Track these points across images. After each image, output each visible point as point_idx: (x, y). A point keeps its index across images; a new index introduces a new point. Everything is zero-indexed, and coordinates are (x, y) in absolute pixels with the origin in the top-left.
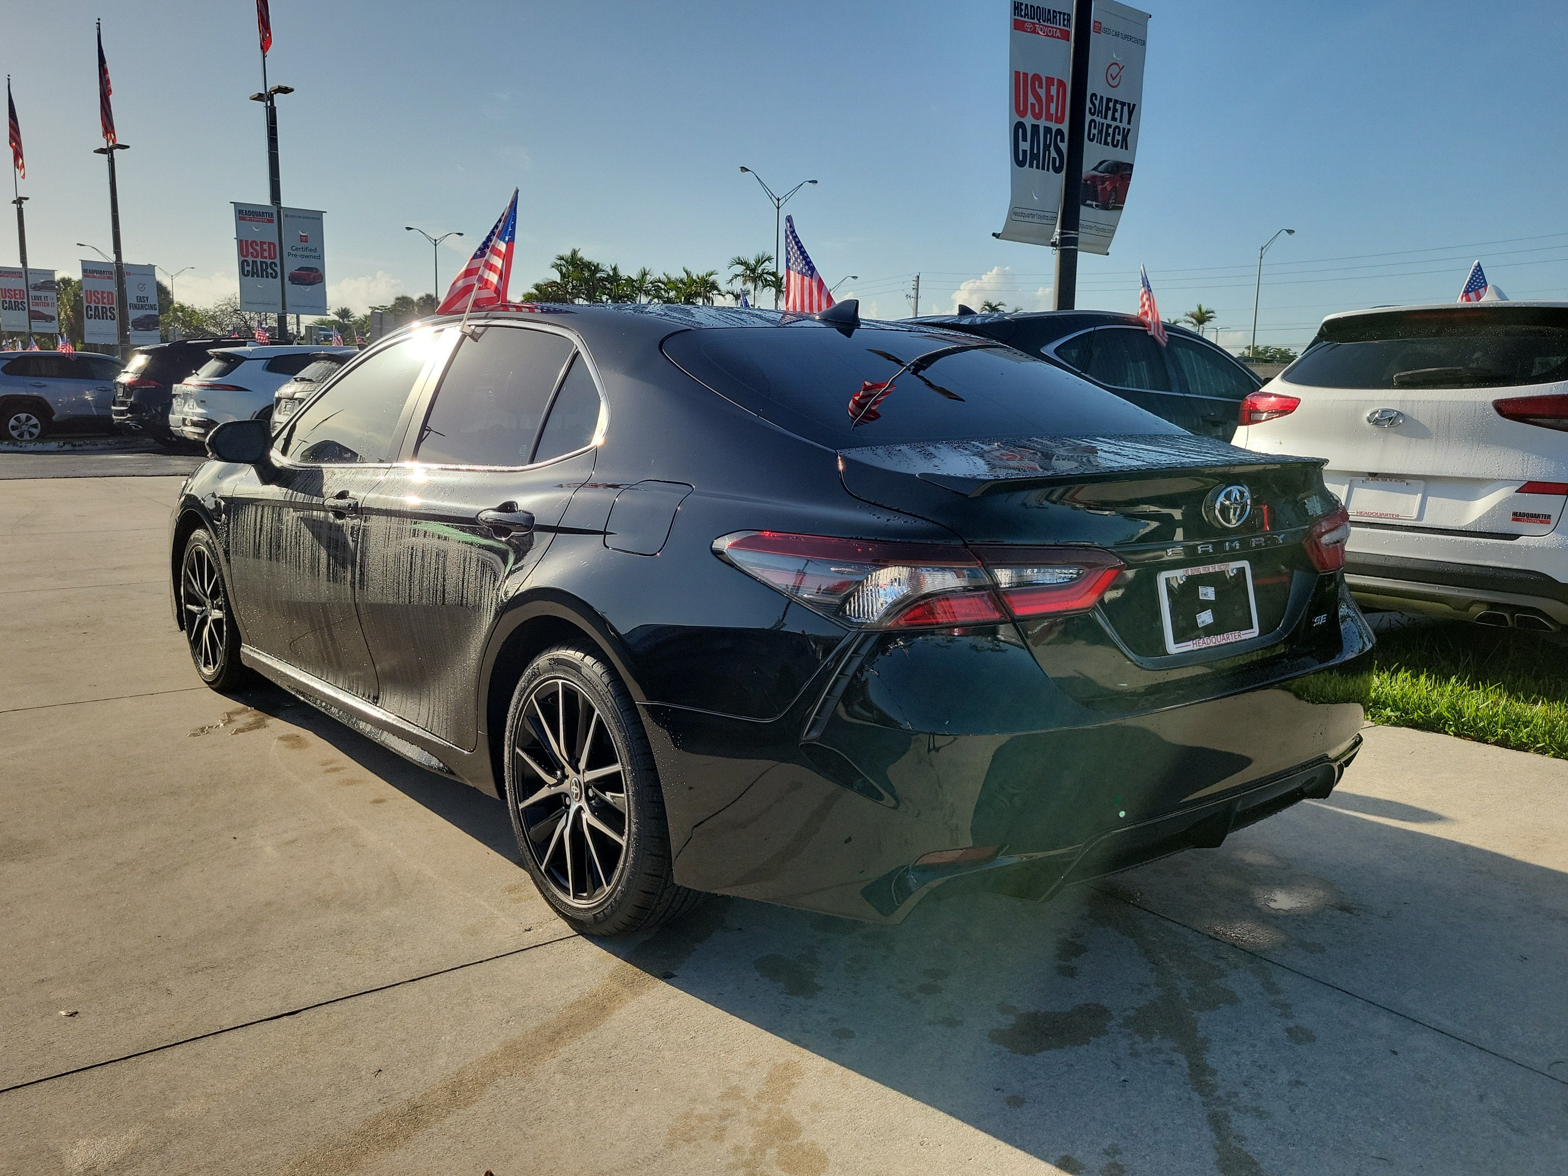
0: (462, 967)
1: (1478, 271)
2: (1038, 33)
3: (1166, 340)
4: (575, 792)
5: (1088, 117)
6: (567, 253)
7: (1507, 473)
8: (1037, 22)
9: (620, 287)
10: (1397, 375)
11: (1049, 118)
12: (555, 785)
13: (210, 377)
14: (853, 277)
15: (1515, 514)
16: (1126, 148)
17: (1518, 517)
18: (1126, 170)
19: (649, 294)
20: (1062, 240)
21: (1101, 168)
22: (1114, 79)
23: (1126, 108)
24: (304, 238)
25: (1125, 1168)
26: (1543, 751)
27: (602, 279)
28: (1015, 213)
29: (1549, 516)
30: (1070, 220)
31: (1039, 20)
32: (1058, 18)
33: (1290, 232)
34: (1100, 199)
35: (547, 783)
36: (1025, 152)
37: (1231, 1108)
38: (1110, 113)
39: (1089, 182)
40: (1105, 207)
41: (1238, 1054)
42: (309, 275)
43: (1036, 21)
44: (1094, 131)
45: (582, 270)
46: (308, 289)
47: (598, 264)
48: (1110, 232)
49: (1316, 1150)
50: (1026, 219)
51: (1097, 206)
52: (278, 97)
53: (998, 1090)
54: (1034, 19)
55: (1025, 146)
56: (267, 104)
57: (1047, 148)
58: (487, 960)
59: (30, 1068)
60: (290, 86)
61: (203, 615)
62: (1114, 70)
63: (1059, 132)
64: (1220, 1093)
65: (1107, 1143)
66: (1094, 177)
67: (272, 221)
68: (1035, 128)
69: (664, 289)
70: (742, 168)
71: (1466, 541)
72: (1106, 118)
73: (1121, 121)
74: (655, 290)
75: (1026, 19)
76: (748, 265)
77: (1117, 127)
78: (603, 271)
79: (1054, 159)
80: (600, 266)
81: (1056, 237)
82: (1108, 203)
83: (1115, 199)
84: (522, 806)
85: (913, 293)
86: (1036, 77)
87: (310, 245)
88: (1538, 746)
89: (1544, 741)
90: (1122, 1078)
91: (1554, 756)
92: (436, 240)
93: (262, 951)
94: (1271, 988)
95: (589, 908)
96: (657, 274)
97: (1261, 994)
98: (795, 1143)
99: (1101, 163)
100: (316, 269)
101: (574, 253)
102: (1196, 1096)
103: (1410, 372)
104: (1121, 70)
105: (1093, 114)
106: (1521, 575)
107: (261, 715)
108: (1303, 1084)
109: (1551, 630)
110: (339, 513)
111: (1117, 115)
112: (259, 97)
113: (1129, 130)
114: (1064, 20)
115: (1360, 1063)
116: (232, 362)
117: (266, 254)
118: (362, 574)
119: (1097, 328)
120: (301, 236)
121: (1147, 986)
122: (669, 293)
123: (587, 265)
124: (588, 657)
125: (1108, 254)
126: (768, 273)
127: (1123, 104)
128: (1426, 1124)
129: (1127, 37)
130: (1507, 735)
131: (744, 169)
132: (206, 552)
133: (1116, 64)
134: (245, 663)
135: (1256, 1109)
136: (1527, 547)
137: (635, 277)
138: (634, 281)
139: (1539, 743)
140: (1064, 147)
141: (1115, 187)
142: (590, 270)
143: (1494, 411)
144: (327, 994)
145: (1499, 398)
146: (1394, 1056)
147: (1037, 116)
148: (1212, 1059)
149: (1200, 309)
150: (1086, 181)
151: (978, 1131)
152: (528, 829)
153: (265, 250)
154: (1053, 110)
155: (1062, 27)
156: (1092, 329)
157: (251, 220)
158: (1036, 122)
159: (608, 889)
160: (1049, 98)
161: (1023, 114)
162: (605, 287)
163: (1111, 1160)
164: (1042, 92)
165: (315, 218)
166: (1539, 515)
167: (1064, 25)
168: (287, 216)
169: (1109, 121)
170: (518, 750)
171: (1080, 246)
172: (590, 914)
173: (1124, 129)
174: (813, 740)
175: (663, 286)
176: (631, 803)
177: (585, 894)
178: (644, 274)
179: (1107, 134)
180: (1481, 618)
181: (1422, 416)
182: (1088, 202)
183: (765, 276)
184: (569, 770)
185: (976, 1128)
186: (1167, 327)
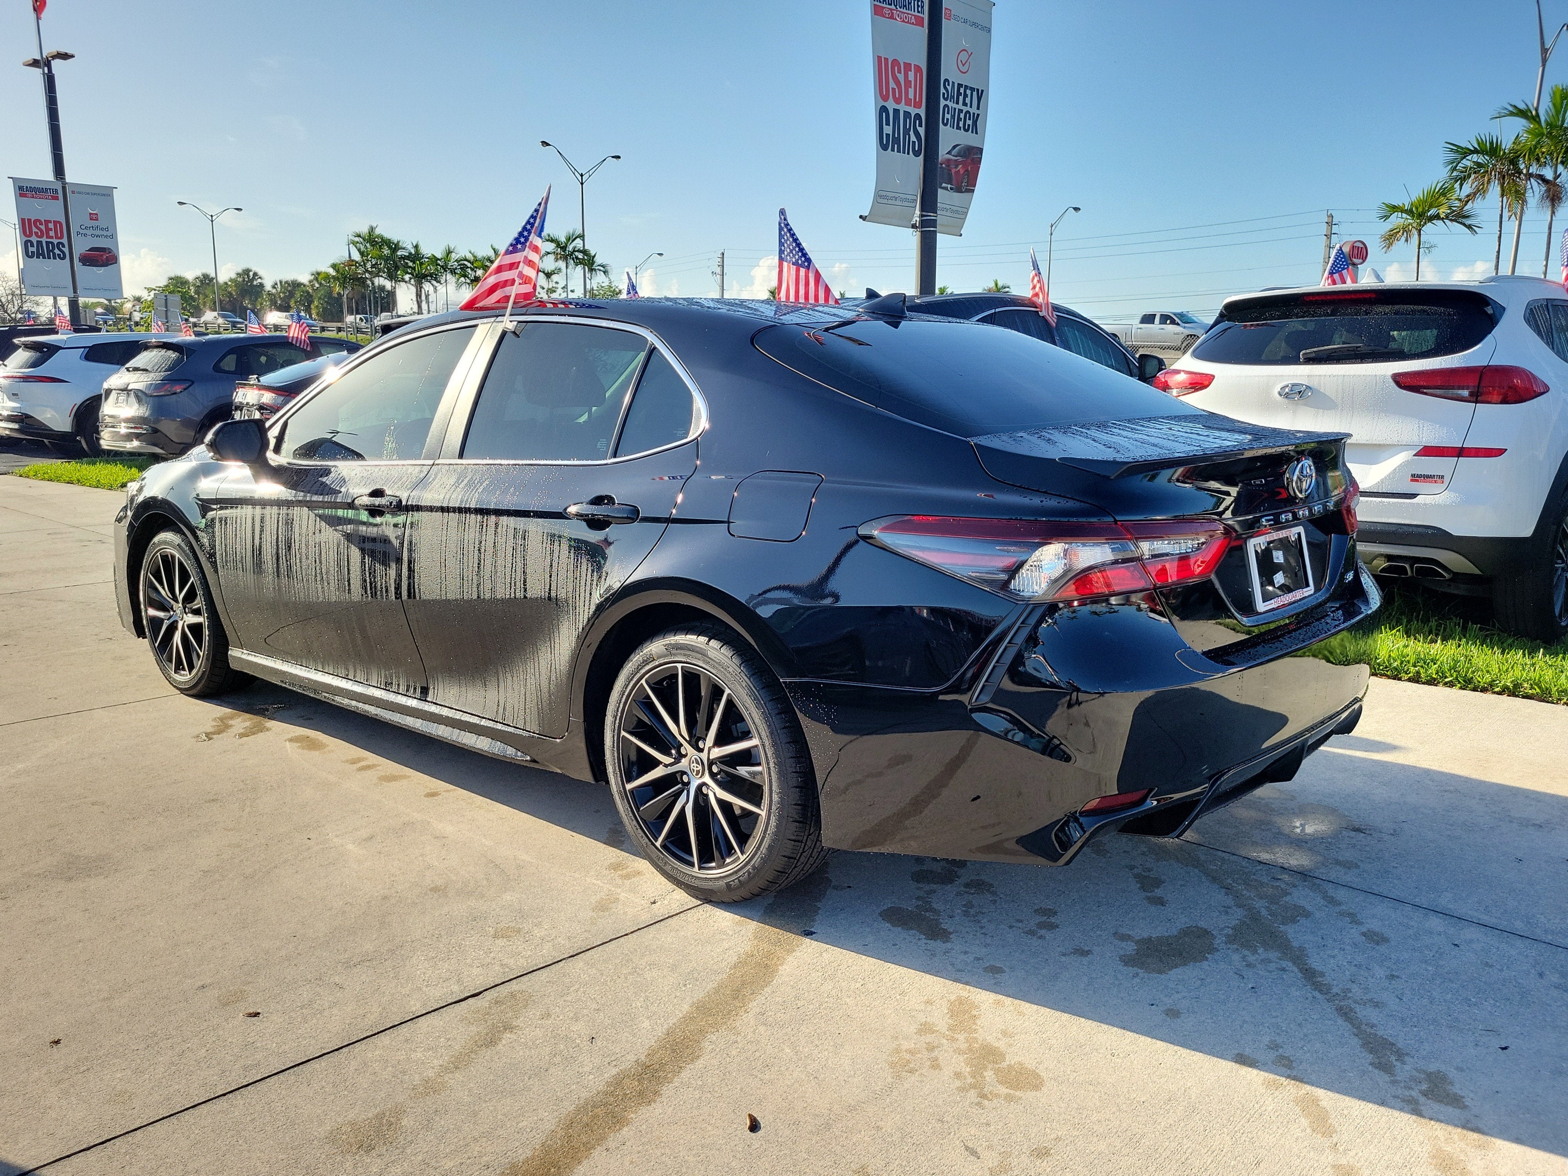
0: (610, 941)
1: (1340, 254)
2: (896, 19)
3: (1055, 321)
4: (695, 769)
5: (943, 102)
6: (364, 230)
7: (1405, 439)
8: (895, 8)
9: (424, 266)
10: (1304, 352)
11: (908, 103)
12: (671, 765)
13: (21, 367)
14: (658, 254)
15: (1413, 475)
16: (977, 133)
17: (1415, 478)
18: (977, 154)
19: (455, 273)
20: (922, 221)
21: (954, 152)
22: (963, 65)
23: (975, 93)
24: (94, 216)
25: (1291, 1058)
26: (1451, 685)
27: (403, 258)
28: (880, 196)
29: (1443, 477)
30: (928, 202)
31: (896, 6)
32: (912, 4)
33: (1077, 209)
34: (954, 182)
35: (661, 763)
36: (888, 135)
37: (1350, 1001)
38: (961, 98)
39: (944, 166)
40: (959, 190)
41: (1334, 957)
42: (102, 256)
43: (893, 7)
44: (948, 116)
45: (380, 248)
46: (101, 270)
47: (398, 242)
48: (962, 214)
49: (1435, 1029)
50: (890, 202)
51: (951, 189)
52: (56, 64)
53: (1152, 1005)
54: (891, 5)
55: (888, 130)
56: (44, 71)
57: (907, 132)
58: (632, 933)
59: (245, 1068)
60: (70, 52)
61: (171, 620)
62: (964, 56)
63: (918, 116)
64: (1335, 990)
65: (1266, 1040)
66: (949, 160)
67: (57, 198)
68: (896, 111)
69: (471, 268)
70: (542, 142)
71: (1371, 501)
72: (957, 103)
73: (971, 107)
74: (461, 268)
75: (884, 5)
76: (558, 242)
77: (968, 112)
78: (404, 249)
79: (914, 142)
80: (400, 244)
81: (916, 219)
82: (961, 186)
83: (967, 182)
84: (629, 787)
85: (718, 270)
86: (895, 62)
87: (101, 223)
88: (1447, 680)
89: (1451, 676)
90: (1250, 986)
91: (1461, 688)
92: (212, 216)
93: (407, 942)
94: (1332, 901)
95: (721, 877)
96: (462, 251)
97: (1326, 906)
98: (1004, 1065)
99: (954, 147)
100: (109, 249)
101: (372, 229)
102: (1317, 994)
103: (1315, 349)
104: (970, 56)
105: (946, 99)
106: (1420, 530)
107: (257, 719)
108: (1398, 977)
109: (1445, 577)
110: (374, 511)
111: (968, 100)
112: (35, 63)
113: (978, 115)
114: (918, 6)
115: (1433, 956)
116: (45, 352)
117: (52, 233)
118: (411, 570)
119: (997, 310)
120: (90, 214)
121: (1230, 908)
122: (475, 272)
123: (387, 242)
124: (712, 640)
125: (961, 235)
126: (579, 251)
127: (972, 89)
128: (1509, 1000)
129: (974, 24)
130: (1418, 673)
131: (545, 144)
132: (177, 555)
133: (964, 50)
134: (233, 665)
135: (1371, 1000)
136: (1425, 504)
137: (439, 256)
138: (439, 259)
139: (1446, 677)
140: (922, 131)
141: (967, 170)
142: (390, 247)
143: (1393, 384)
144: (498, 974)
145: (1396, 371)
146: (1457, 948)
147: (898, 101)
148: (1315, 962)
149: (996, 285)
150: (941, 164)
151: (1154, 1040)
152: (638, 809)
153: (51, 230)
154: (911, 96)
155: (916, 13)
156: (993, 311)
157: (33, 197)
158: (897, 107)
159: (742, 858)
160: (908, 83)
161: (885, 98)
162: (406, 266)
163: (1277, 1053)
164: (901, 77)
165: (105, 194)
166: (1434, 476)
167: (918, 12)
168: (73, 192)
169: (960, 106)
170: (623, 733)
171: (938, 229)
172: (722, 883)
173: (974, 114)
174: (986, 703)
175: (469, 265)
176: (772, 774)
177: (713, 864)
178: (449, 252)
179: (959, 119)
180: (1383, 570)
181: (1328, 389)
182: (944, 185)
183: (577, 253)
184: (687, 748)
185: (1152, 1038)
186: (1056, 308)
